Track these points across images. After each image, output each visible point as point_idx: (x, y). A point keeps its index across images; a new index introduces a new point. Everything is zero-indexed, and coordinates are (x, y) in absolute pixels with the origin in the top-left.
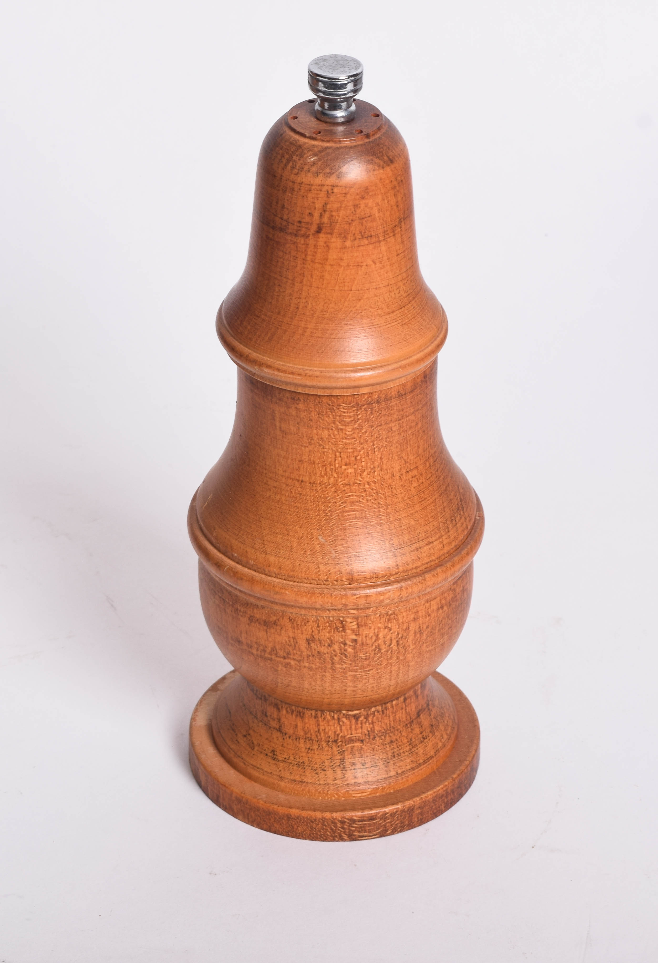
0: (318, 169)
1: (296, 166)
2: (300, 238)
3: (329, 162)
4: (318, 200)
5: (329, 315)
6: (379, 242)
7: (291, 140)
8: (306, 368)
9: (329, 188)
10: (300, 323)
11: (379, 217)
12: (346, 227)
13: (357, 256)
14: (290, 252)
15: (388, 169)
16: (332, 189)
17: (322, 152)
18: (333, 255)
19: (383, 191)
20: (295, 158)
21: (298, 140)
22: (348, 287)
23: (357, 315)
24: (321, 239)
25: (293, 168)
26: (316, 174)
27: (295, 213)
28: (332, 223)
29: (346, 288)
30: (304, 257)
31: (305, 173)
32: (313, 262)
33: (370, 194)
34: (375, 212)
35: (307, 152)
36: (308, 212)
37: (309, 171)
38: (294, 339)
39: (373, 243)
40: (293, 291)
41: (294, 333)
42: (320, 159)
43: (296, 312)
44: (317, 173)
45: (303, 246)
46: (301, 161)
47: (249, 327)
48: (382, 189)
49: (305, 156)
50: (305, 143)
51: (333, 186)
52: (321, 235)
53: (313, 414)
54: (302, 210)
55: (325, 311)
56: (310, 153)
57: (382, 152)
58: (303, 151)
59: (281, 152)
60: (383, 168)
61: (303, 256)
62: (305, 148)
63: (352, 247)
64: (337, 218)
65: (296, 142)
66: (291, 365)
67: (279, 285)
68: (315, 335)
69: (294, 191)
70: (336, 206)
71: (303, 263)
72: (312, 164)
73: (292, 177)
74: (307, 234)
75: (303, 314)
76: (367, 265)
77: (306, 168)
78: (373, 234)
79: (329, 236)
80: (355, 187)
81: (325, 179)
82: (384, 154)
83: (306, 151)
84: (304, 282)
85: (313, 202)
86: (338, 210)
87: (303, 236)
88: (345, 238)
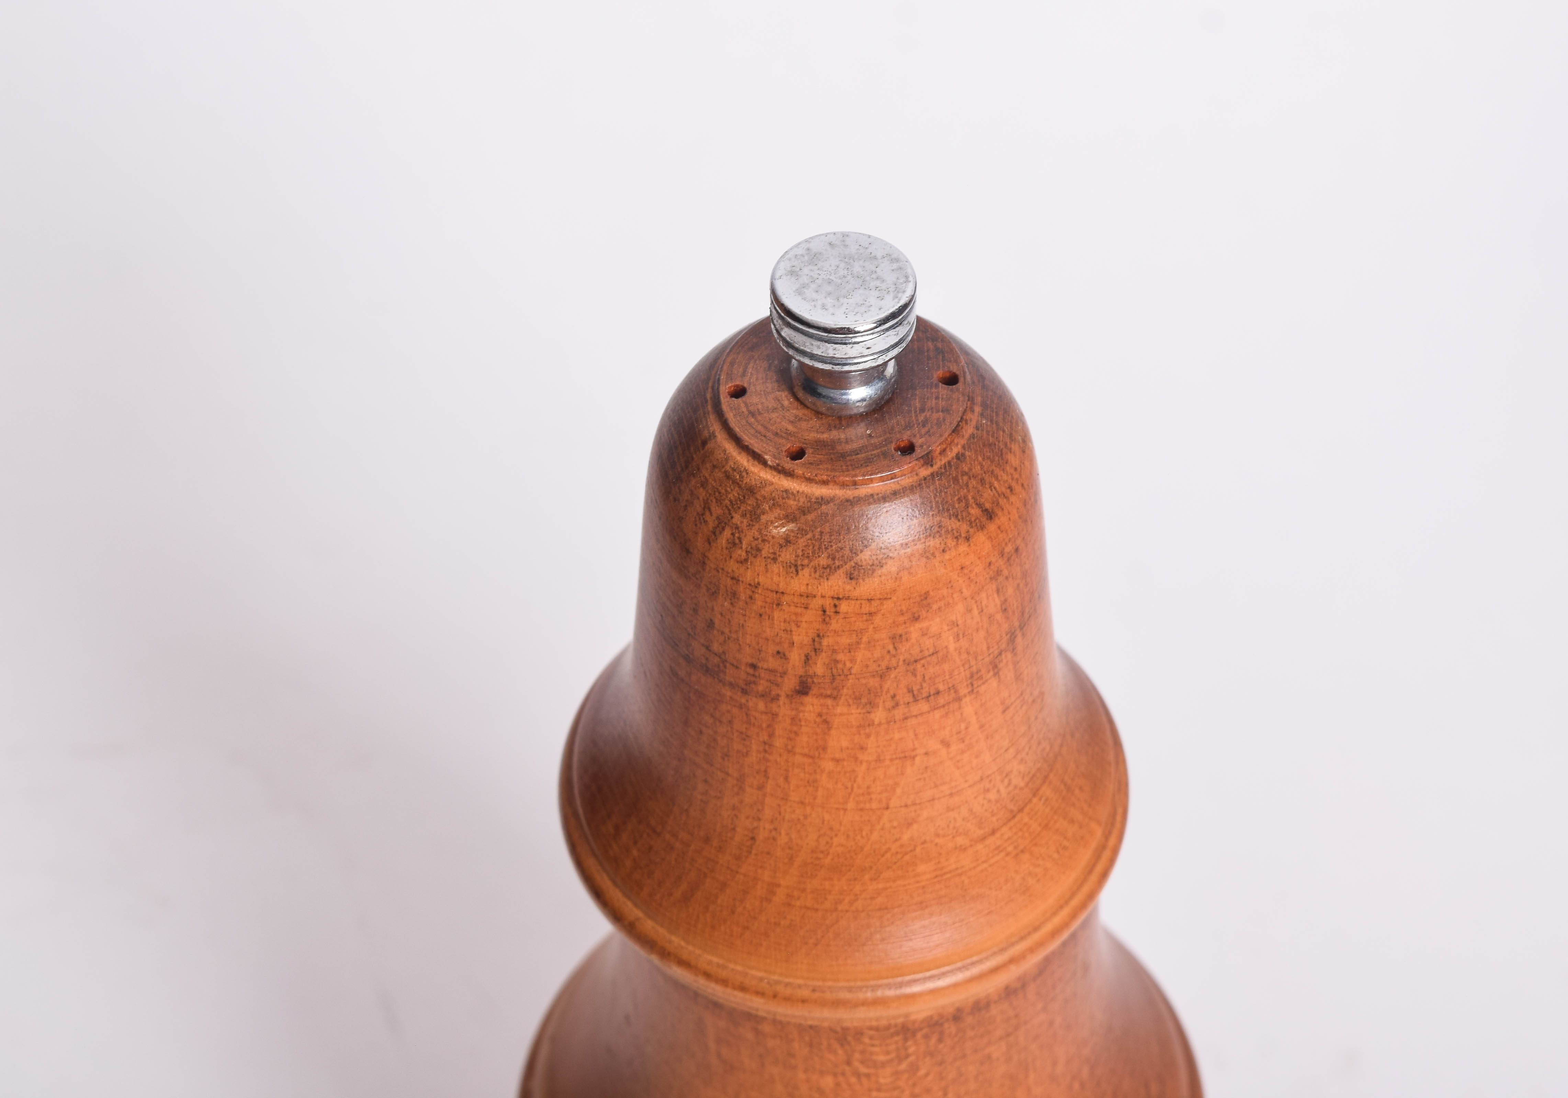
0: (797, 556)
1: (741, 542)
2: (754, 699)
3: (826, 537)
4: (798, 627)
5: (833, 859)
6: (959, 699)
7: (728, 468)
8: (776, 977)
9: (828, 603)
10: (760, 871)
11: (959, 651)
12: (873, 682)
13: (901, 739)
14: (730, 722)
15: (980, 538)
16: (835, 606)
17: (809, 512)
18: (838, 741)
19: (966, 593)
20: (737, 518)
21: (746, 471)
22: (880, 801)
23: (902, 857)
24: (809, 708)
25: (734, 544)
26: (793, 569)
27: (739, 645)
28: (837, 676)
29: (874, 805)
30: (766, 738)
31: (763, 564)
32: (791, 752)
33: (935, 607)
34: (949, 642)
35: (770, 508)
36: (772, 648)
37: (775, 560)
38: (745, 908)
39: (944, 706)
40: (741, 802)
41: (745, 892)
42: (802, 532)
43: (751, 847)
44: (796, 566)
45: (764, 717)
46: (754, 532)
47: (635, 852)
48: (964, 590)
49: (764, 518)
50: (765, 483)
51: (838, 599)
52: (808, 699)
53: (796, 1045)
54: (758, 644)
55: (822, 852)
56: (777, 512)
57: (965, 497)
58: (758, 506)
59: (702, 493)
60: (967, 539)
61: (764, 736)
62: (764, 498)
63: (888, 722)
64: (848, 665)
65: (741, 477)
66: (739, 968)
67: (706, 781)
68: (798, 903)
69: (738, 599)
70: (845, 640)
71: (765, 751)
72: (782, 542)
73: (732, 566)
74: (773, 693)
75: (768, 853)
76: (926, 754)
77: (766, 550)
78: (941, 687)
79: (829, 702)
80: (894, 598)
81: (816, 582)
82: (971, 501)
83: (766, 507)
84: (769, 788)
85: (785, 630)
86: (851, 649)
87: (763, 696)
88: (872, 705)
